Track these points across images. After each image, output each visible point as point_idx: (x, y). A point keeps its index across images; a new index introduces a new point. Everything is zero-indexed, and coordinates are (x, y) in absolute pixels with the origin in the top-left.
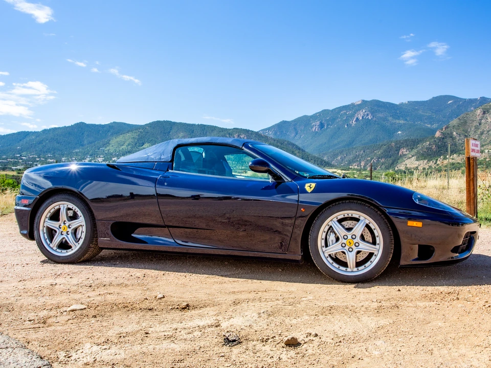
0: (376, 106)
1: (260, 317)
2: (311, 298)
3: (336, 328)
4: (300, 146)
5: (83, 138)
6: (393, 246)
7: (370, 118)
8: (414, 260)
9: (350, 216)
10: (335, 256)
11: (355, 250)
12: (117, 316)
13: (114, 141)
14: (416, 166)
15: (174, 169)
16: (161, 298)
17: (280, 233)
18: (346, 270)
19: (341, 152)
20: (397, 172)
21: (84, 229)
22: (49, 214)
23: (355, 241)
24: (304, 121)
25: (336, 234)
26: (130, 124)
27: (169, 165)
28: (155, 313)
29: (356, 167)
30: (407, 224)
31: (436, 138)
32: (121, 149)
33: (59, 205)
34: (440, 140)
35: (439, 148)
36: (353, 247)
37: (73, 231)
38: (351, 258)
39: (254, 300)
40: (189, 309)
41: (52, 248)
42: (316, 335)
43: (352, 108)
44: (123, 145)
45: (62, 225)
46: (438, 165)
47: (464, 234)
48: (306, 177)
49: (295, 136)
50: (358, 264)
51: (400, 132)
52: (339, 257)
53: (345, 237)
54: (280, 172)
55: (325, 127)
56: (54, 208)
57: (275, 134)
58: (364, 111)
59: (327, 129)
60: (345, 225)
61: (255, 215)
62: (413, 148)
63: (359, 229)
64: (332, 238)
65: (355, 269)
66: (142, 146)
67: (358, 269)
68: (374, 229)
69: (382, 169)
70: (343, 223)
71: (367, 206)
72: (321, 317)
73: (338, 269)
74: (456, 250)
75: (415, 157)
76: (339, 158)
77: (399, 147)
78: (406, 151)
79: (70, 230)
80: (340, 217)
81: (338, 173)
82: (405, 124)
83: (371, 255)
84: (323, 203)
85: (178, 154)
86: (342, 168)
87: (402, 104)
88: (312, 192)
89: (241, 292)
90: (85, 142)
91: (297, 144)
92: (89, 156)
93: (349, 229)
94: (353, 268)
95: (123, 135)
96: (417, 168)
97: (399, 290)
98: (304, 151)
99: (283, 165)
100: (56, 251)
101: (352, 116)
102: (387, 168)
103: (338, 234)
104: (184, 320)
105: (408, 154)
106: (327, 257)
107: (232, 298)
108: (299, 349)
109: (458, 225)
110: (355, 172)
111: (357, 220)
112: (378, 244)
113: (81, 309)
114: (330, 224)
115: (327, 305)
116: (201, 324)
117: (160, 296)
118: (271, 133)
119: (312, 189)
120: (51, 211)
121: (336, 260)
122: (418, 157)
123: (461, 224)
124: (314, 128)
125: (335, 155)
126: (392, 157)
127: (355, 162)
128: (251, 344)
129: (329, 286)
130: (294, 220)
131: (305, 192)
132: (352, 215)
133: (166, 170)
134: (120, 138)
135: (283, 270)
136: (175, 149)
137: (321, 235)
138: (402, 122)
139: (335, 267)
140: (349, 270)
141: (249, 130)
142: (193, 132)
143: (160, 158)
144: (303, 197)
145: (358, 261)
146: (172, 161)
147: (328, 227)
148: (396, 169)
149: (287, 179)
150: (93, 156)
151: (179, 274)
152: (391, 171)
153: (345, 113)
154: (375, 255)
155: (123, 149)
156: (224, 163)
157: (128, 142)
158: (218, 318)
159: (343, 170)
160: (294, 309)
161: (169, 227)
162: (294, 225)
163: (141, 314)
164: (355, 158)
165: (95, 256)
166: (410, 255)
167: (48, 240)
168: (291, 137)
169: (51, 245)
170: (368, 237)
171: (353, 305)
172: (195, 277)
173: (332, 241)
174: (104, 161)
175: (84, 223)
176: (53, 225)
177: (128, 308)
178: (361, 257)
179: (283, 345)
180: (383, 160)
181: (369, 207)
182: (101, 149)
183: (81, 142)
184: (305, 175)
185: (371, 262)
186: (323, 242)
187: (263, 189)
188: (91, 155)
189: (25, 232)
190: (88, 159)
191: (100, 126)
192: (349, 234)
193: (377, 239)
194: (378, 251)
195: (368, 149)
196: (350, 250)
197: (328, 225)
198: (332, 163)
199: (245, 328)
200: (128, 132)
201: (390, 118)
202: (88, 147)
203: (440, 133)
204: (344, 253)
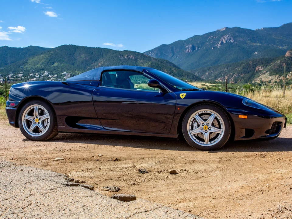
0: (237, 32)
1: (156, 164)
2: (183, 157)
3: (196, 168)
4: (176, 64)
5: (7, 58)
6: (231, 129)
7: (232, 42)
8: (242, 137)
9: (206, 112)
10: (197, 136)
11: (209, 132)
12: (81, 163)
13: (31, 61)
14: (269, 79)
15: (102, 85)
16: (101, 156)
17: (165, 123)
18: (204, 143)
19: (209, 69)
20: (254, 85)
21: (49, 120)
22: (28, 112)
23: (209, 126)
24: (179, 45)
25: (198, 123)
26: (43, 48)
27: (99, 83)
28: (101, 162)
29: (221, 81)
30: (238, 117)
31: (286, 57)
32: (36, 67)
33: (34, 107)
34: (289, 59)
35: (288, 65)
36: (208, 130)
37: (42, 122)
38: (206, 136)
39: (151, 158)
40: (117, 161)
41: (29, 132)
42: (185, 170)
43: (218, 34)
44: (38, 64)
45: (36, 118)
46: (287, 79)
47: (272, 123)
48: (180, 90)
49: (173, 56)
50: (210, 140)
51: (256, 53)
52: (199, 136)
53: (203, 124)
54: (165, 87)
55: (196, 49)
56: (30, 108)
57: (157, 55)
58: (227, 36)
59: (197, 51)
60: (203, 118)
61: (147, 112)
62: (267, 66)
63: (211, 120)
64: (195, 125)
65: (209, 143)
66: (53, 64)
67: (210, 143)
68: (220, 120)
69: (241, 82)
70: (202, 116)
71: (216, 107)
72: (188, 164)
73: (199, 142)
74: (267, 132)
75: (269, 73)
76: (207, 73)
77: (256, 65)
78: (261, 68)
79: (40, 121)
80: (200, 113)
81: (206, 86)
82: (260, 46)
83: (218, 134)
84: (190, 105)
85: (104, 76)
86: (209, 82)
87: (258, 30)
88: (184, 98)
89: (144, 154)
90: (9, 62)
91: (174, 62)
92: (11, 73)
93: (205, 120)
94: (208, 142)
95: (38, 56)
96: (270, 82)
97: (233, 154)
98: (179, 68)
99: (166, 82)
100: (32, 134)
101: (218, 40)
102: (246, 82)
103: (199, 123)
104: (116, 164)
105: (263, 70)
106: (193, 136)
107: (140, 156)
108: (177, 175)
109: (269, 118)
110: (220, 85)
111: (210, 115)
112: (222, 128)
113: (62, 160)
114: (194, 117)
115: (192, 160)
116: (126, 166)
117: (100, 155)
118: (153, 54)
119: (184, 97)
120: (29, 110)
121: (198, 138)
122: (271, 73)
123: (271, 117)
124: (187, 50)
125: (204, 72)
126: (250, 73)
127: (220, 77)
128: (153, 173)
129: (193, 152)
130: (173, 116)
131: (180, 98)
132: (207, 112)
133: (97, 86)
134: (36, 59)
135: (167, 145)
136: (102, 73)
137: (189, 123)
138: (258, 44)
139: (197, 141)
140: (205, 143)
141: (136, 52)
142: (92, 54)
143: (93, 79)
144: (178, 101)
145: (210, 138)
146: (101, 80)
147: (193, 119)
148: (253, 82)
149: (169, 91)
150: (15, 72)
151: (107, 146)
152: (249, 84)
153: (212, 38)
154: (220, 135)
155: (38, 67)
156: (129, 80)
157: (42, 62)
158: (134, 164)
159: (210, 83)
160: (174, 161)
161: (100, 119)
162: (173, 119)
163: (94, 162)
164: (220, 73)
165: (54, 137)
166: (241, 135)
167: (27, 127)
168: (169, 57)
169: (29, 130)
170: (216, 124)
171: (206, 159)
172: (116, 147)
173: (196, 127)
174: (23, 76)
175: (49, 117)
176: (30, 118)
177: (85, 160)
178: (212, 136)
179: (169, 173)
180: (243, 75)
181: (217, 107)
182: (21, 67)
183: (5, 62)
184: (180, 89)
185: (218, 138)
186: (190, 127)
187: (155, 97)
188: (13, 72)
189: (13, 122)
190: (11, 75)
191: (20, 49)
192: (205, 123)
193: (222, 125)
194: (222, 133)
195: (231, 66)
196: (206, 132)
197: (193, 118)
198: (202, 78)
199: (149, 168)
200: (41, 54)
201: (249, 42)
202: (10, 66)
203: (289, 54)
204: (202, 133)
